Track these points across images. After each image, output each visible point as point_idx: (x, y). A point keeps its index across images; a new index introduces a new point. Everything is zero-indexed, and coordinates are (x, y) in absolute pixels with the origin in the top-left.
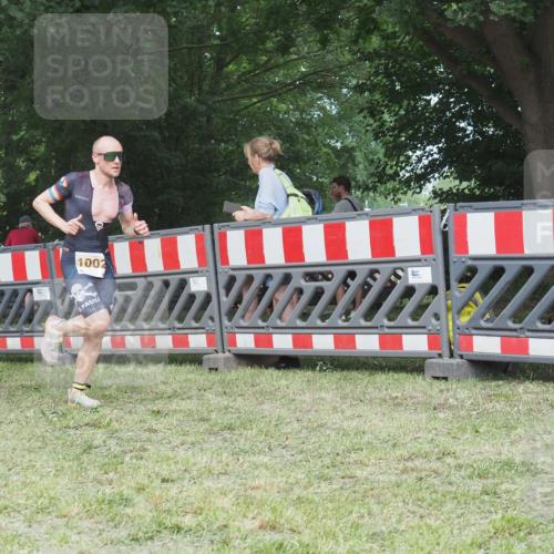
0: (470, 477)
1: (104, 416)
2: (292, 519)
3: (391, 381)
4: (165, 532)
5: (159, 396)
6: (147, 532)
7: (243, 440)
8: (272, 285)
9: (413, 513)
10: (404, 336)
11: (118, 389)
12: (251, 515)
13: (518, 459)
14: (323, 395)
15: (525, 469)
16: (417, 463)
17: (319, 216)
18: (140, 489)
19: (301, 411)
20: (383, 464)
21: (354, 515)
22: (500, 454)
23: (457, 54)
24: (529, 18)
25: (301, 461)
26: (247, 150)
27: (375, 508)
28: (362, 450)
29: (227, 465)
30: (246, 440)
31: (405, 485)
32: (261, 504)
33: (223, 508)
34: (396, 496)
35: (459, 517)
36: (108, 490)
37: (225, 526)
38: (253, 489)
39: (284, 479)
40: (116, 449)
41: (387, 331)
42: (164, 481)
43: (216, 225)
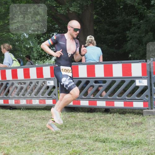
0: (64, 139)
2: (13, 152)
3: (42, 113)
8: (8, 86)
9: (48, 150)
10: (46, 100)
12: (1, 152)
13: (77, 134)
14: (23, 117)
15: (78, 137)
16: (49, 136)
17: (22, 66)
19: (16, 122)
20: (39, 136)
21: (31, 151)
22: (72, 133)
23: (61, 22)
24: (80, 12)
25: (16, 136)
26: (2, 47)
27: (37, 149)
28: (34, 132)
31: (45, 142)
32: (4, 148)
34: (43, 145)
35: (60, 150)
38: (2, 144)
39: (11, 141)
41: (41, 99)
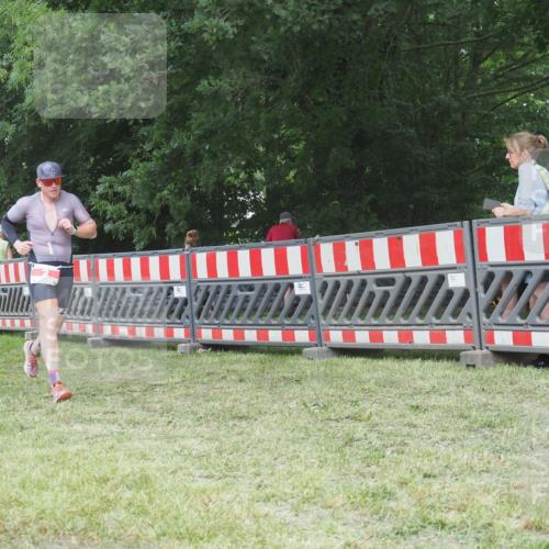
1: (364, 410)
4: (430, 527)
5: (417, 391)
6: (412, 527)
7: (503, 438)
8: (531, 282)
11: (376, 383)
12: (515, 515)
18: (403, 484)
29: (489, 463)
30: (507, 437)
32: (526, 504)
33: (486, 506)
36: (371, 483)
37: (490, 525)
38: (515, 488)
40: (377, 443)
42: (425, 476)
43: (474, 221)
